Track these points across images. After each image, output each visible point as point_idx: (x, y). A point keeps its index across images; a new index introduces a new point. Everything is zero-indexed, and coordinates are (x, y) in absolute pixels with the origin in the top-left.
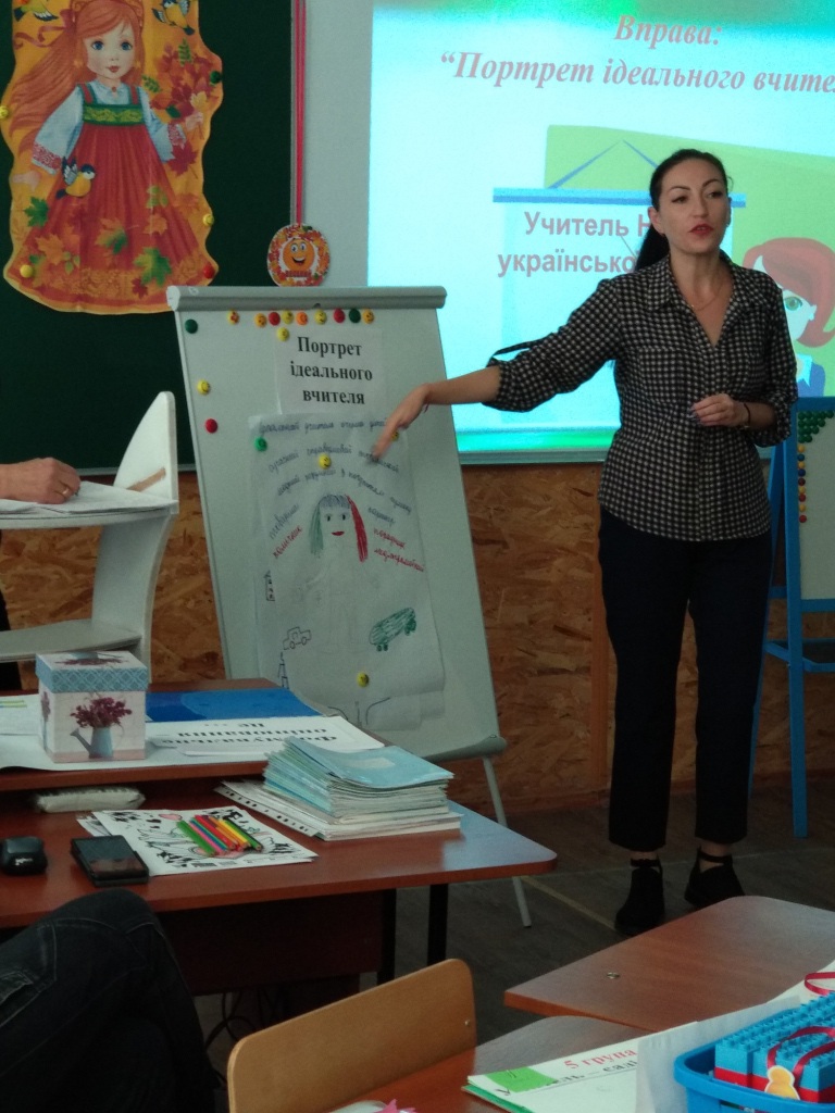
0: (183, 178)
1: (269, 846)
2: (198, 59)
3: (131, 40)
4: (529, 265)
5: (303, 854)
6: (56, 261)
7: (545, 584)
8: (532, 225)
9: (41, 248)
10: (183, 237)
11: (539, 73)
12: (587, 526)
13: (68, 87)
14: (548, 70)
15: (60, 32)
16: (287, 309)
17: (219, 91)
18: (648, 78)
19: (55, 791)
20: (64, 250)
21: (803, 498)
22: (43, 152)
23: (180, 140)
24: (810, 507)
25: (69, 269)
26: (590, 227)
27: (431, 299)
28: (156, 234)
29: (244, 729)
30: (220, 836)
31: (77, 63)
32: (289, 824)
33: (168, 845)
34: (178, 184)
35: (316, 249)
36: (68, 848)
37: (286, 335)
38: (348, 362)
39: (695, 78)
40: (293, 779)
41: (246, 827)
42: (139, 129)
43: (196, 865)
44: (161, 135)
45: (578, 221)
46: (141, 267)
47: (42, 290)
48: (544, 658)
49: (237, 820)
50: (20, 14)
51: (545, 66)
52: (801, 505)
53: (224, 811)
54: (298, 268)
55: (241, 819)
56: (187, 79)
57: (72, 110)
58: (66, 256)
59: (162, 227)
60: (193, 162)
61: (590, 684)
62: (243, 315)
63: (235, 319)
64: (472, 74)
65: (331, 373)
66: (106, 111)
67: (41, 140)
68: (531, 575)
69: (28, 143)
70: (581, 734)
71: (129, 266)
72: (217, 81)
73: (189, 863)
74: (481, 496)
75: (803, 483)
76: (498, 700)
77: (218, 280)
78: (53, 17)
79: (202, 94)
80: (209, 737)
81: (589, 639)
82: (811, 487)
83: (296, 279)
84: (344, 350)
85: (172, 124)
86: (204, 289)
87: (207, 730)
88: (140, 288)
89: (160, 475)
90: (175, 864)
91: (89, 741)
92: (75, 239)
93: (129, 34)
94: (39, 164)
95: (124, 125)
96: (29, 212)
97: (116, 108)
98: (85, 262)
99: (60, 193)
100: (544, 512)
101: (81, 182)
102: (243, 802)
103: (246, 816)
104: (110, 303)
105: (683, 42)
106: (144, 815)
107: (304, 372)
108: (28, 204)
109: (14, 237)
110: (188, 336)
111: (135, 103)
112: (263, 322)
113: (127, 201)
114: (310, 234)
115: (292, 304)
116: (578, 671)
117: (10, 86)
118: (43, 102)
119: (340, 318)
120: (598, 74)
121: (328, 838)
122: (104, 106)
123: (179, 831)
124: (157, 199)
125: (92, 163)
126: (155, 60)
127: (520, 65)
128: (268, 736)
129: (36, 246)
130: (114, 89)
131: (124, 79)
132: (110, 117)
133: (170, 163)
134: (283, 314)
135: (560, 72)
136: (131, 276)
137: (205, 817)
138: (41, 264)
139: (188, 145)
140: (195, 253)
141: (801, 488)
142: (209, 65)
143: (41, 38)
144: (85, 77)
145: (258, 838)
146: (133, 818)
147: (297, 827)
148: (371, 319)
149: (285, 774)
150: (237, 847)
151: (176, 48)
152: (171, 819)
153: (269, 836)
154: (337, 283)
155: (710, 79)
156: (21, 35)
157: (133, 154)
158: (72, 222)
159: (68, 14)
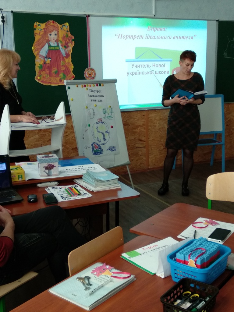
0: (68, 59)
1: (83, 194)
2: (69, 37)
3: (57, 34)
4: (132, 74)
5: (89, 195)
6: (44, 76)
7: (137, 132)
8: (133, 66)
9: (42, 73)
10: (68, 71)
11: (133, 37)
12: (144, 121)
13: (45, 43)
14: (135, 36)
15: (43, 33)
17: (74, 43)
18: (154, 38)
19: (41, 183)
22: (41, 55)
23: (67, 52)
25: (47, 77)
26: (144, 66)
27: (114, 81)
28: (63, 70)
29: (79, 168)
30: (73, 192)
31: (47, 38)
32: (87, 188)
33: (62, 194)
35: (93, 72)
37: (87, 89)
38: (99, 94)
39: (162, 37)
40: (88, 179)
41: (78, 189)
42: (59, 51)
43: (68, 199)
44: (63, 51)
45: (141, 65)
46: (60, 77)
47: (42, 81)
48: (137, 145)
49: (77, 188)
50: (35, 29)
51: (134, 36)
53: (74, 185)
54: (89, 76)
55: (78, 187)
56: (67, 41)
57: (46, 47)
58: (46, 75)
59: (64, 69)
60: (69, 56)
61: (145, 150)
62: (79, 85)
63: (77, 86)
64: (121, 38)
65: (96, 96)
66: (53, 47)
67: (40, 53)
68: (135, 130)
69: (38, 54)
70: (144, 159)
71: (58, 76)
72: (73, 41)
73: (66, 199)
74: (125, 117)
76: (128, 153)
78: (42, 30)
79: (71, 43)
80: (72, 170)
81: (145, 141)
83: (90, 78)
84: (98, 92)
85: (65, 49)
86: (72, 81)
87: (72, 168)
88: (61, 80)
89: (62, 118)
90: (64, 199)
91: (47, 173)
92: (48, 72)
93: (56, 32)
94: (40, 58)
95: (56, 50)
96: (39, 67)
97: (55, 47)
98: (50, 76)
99: (45, 63)
100: (136, 119)
101: (48, 61)
102: (78, 183)
103: (79, 186)
104: (55, 83)
105: (160, 31)
106: (58, 187)
107: (91, 96)
108: (39, 65)
109: (36, 72)
110: (68, 90)
111: (58, 46)
112: (83, 87)
113: (57, 64)
114: (92, 69)
115: (88, 83)
116: (143, 147)
117: (34, 43)
118: (40, 46)
119: (97, 85)
120: (144, 37)
121: (94, 191)
123: (65, 191)
124: (63, 64)
125: (50, 57)
126: (61, 37)
127: (130, 36)
128: (83, 169)
129: (40, 73)
130: (54, 43)
131: (56, 41)
132: (53, 48)
133: (65, 56)
134: (86, 85)
135: (137, 37)
136: (59, 78)
137: (70, 187)
138: (42, 77)
139: (68, 53)
140: (70, 73)
142: (72, 38)
143: (40, 34)
144: (48, 41)
145: (81, 192)
146: (56, 188)
147: (88, 189)
148: (103, 85)
149: (86, 178)
150: (76, 194)
151: (65, 35)
152: (64, 188)
153: (83, 191)
154: (97, 79)
155: (165, 38)
156: (36, 33)
157: (58, 55)
158: (47, 68)
159: (44, 29)
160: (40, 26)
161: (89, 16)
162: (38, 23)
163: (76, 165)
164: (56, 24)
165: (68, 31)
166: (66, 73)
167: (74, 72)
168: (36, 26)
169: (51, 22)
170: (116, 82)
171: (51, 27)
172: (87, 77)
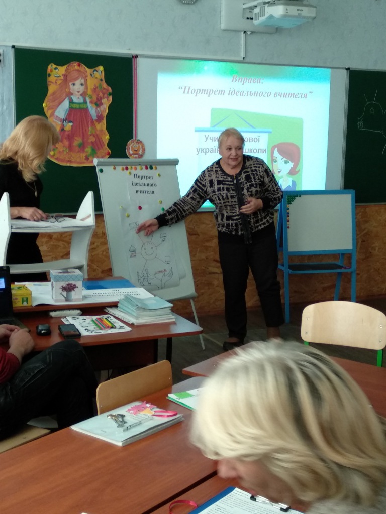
1: (118, 327)
2: (104, 89)
3: (84, 83)
4: (206, 151)
5: (128, 329)
6: (61, 150)
8: (207, 139)
9: (57, 146)
11: (208, 92)
13: (64, 97)
14: (211, 91)
15: (61, 81)
16: (131, 165)
17: (110, 98)
18: (242, 94)
19: (55, 311)
20: (63, 147)
21: (288, 221)
22: (57, 117)
23: (99, 113)
24: (291, 224)
25: (65, 153)
27: (175, 162)
28: (92, 142)
29: (113, 292)
30: (103, 324)
31: (67, 90)
32: (124, 320)
33: (88, 326)
34: (98, 126)
35: (141, 147)
36: (58, 327)
37: (130, 173)
38: (149, 181)
39: (256, 94)
40: (126, 306)
41: (111, 321)
42: (86, 110)
44: (93, 111)
46: (87, 152)
47: (57, 159)
48: (210, 269)
49: (109, 319)
50: (49, 75)
52: (288, 223)
53: (106, 316)
54: (135, 152)
55: (111, 319)
56: (101, 95)
57: (66, 104)
58: (65, 149)
59: (94, 140)
60: (103, 120)
62: (117, 167)
63: (115, 168)
64: (188, 93)
65: (144, 185)
67: (56, 114)
69: (53, 115)
71: (84, 151)
72: (110, 95)
73: (94, 332)
74: (191, 221)
75: (288, 216)
77: (111, 156)
78: (60, 76)
79: (105, 99)
80: (102, 294)
82: (291, 218)
83: (135, 156)
84: (148, 178)
85: (96, 108)
86: (106, 159)
87: (102, 292)
88: (87, 158)
89: (89, 216)
90: (89, 332)
91: (65, 296)
92: (67, 143)
93: (83, 81)
94: (56, 121)
95: (82, 109)
97: (79, 104)
98: (70, 150)
99: (63, 129)
100: (210, 226)
101: (69, 126)
102: (111, 314)
103: (112, 317)
104: (78, 163)
105: (252, 83)
106: (82, 318)
107: (136, 184)
110: (100, 173)
111: (85, 102)
112: (123, 169)
113: (83, 132)
114: (139, 142)
115: (132, 164)
117: (47, 97)
118: (56, 103)
119: (147, 168)
120: (226, 93)
121: (135, 324)
122: (75, 103)
123: (91, 323)
124: (92, 131)
125: (72, 120)
127: (203, 90)
128: (120, 294)
129: (55, 146)
130: (78, 98)
131: (81, 95)
132: (78, 106)
133: (96, 120)
134: (129, 167)
135: (215, 92)
137: (99, 318)
138: (56, 151)
139: (101, 115)
140: (104, 147)
141: (288, 218)
142: (108, 90)
143: (56, 83)
144: (69, 94)
145: (115, 324)
146: (78, 319)
147: (127, 321)
148: (156, 168)
149: (124, 305)
150: (108, 327)
151: (97, 85)
152: (89, 319)
153: (118, 324)
154: (147, 157)
155: (261, 94)
156: (50, 82)
157: (84, 118)
158: (66, 138)
159: (64, 75)
160: (57, 71)
161: (136, 57)
162: (54, 66)
163: (109, 288)
164: (84, 68)
165: (101, 80)
166: (96, 146)
167: (109, 145)
168: (51, 71)
169: (75, 65)
170: (177, 164)
171: (74, 72)
172: (131, 155)
